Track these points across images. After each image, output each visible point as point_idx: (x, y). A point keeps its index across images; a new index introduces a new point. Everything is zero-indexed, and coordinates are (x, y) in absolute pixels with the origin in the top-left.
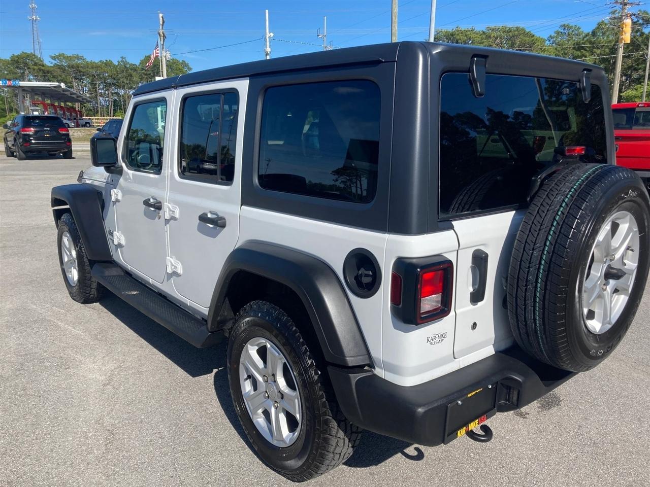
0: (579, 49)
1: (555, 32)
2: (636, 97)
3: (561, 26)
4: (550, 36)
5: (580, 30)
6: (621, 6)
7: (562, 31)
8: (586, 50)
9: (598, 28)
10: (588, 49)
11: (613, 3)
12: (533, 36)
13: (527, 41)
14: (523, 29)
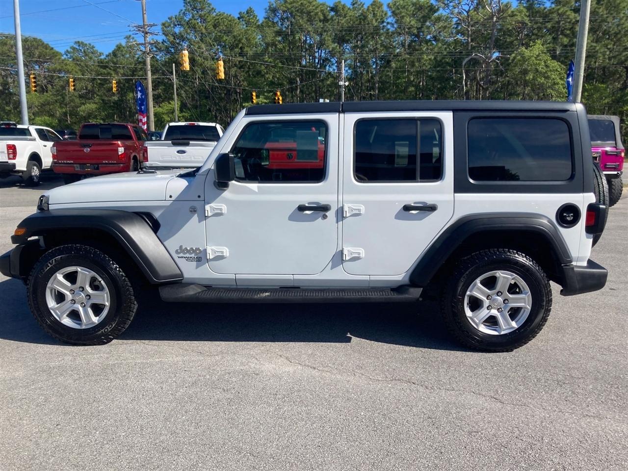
0: (105, 67)
1: (71, 48)
2: (163, 114)
3: (76, 43)
4: (67, 51)
5: (94, 49)
6: (143, 34)
7: (77, 47)
8: (110, 69)
9: (118, 50)
10: (112, 68)
11: (136, 31)
12: (52, 48)
13: (48, 53)
14: (40, 40)
